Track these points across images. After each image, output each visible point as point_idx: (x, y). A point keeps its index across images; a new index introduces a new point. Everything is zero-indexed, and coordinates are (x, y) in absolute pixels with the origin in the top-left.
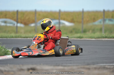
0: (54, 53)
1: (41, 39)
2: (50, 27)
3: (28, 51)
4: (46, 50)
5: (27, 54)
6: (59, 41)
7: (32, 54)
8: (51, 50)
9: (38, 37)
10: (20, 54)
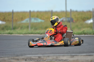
0: (63, 44)
1: (52, 33)
2: (58, 23)
3: (42, 42)
4: (56, 41)
5: (42, 44)
6: (65, 34)
7: (47, 44)
8: (60, 41)
9: (50, 30)
10: (37, 44)
